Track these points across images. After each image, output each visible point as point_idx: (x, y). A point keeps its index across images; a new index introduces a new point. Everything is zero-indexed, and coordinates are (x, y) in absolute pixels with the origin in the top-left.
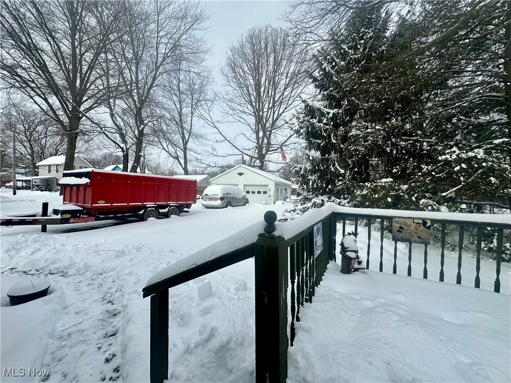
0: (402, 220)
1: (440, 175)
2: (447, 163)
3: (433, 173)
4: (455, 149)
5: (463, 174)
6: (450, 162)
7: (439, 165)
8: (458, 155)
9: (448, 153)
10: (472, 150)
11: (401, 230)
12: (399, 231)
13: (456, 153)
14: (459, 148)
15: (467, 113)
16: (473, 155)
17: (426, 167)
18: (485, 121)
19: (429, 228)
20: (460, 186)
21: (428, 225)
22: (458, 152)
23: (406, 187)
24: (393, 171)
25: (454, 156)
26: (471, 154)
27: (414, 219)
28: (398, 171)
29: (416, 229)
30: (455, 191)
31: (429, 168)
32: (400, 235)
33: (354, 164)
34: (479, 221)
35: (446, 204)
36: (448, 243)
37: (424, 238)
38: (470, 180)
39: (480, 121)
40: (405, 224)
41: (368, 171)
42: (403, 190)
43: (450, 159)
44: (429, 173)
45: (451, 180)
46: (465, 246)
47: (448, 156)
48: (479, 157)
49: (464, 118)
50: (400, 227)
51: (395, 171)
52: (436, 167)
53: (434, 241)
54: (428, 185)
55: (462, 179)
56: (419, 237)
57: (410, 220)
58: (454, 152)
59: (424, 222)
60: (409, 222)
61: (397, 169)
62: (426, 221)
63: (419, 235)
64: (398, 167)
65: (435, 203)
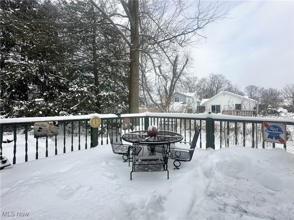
0: (40, 123)
1: (70, 98)
2: (73, 92)
3: (67, 97)
4: (76, 86)
5: (79, 98)
6: (74, 92)
7: (70, 93)
8: (77, 89)
9: (73, 87)
10: (82, 87)
11: (40, 130)
12: (39, 131)
13: (76, 88)
14: (78, 86)
15: (82, 70)
16: (83, 90)
17: (63, 93)
18: (88, 76)
19: (57, 126)
20: (78, 104)
21: (56, 124)
22: (77, 87)
23: (52, 104)
24: (44, 94)
25: (75, 89)
26: (82, 89)
27: (48, 121)
28: (47, 95)
29: (50, 127)
30: (76, 107)
31: (65, 94)
32: (40, 133)
33: (11, 86)
34: (79, 119)
35: (72, 113)
36: (74, 133)
37: (55, 132)
38: (82, 101)
39: (86, 75)
40: (43, 125)
41: (27, 93)
42: (50, 106)
43: (74, 90)
44: (64, 97)
45: (74, 101)
46: (81, 133)
47: (73, 89)
48: (85, 91)
49: (80, 72)
50: (40, 128)
51: (45, 94)
52: (68, 94)
53: (68, 134)
54: (64, 103)
55: (79, 100)
56: (52, 132)
57: (46, 122)
58: (76, 87)
59: (54, 123)
60: (45, 124)
61: (46, 93)
62: (56, 122)
63: (52, 131)
64: (47, 92)
65: (67, 113)
